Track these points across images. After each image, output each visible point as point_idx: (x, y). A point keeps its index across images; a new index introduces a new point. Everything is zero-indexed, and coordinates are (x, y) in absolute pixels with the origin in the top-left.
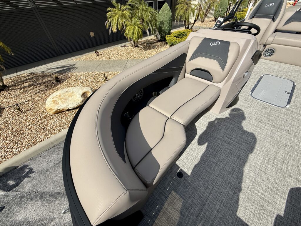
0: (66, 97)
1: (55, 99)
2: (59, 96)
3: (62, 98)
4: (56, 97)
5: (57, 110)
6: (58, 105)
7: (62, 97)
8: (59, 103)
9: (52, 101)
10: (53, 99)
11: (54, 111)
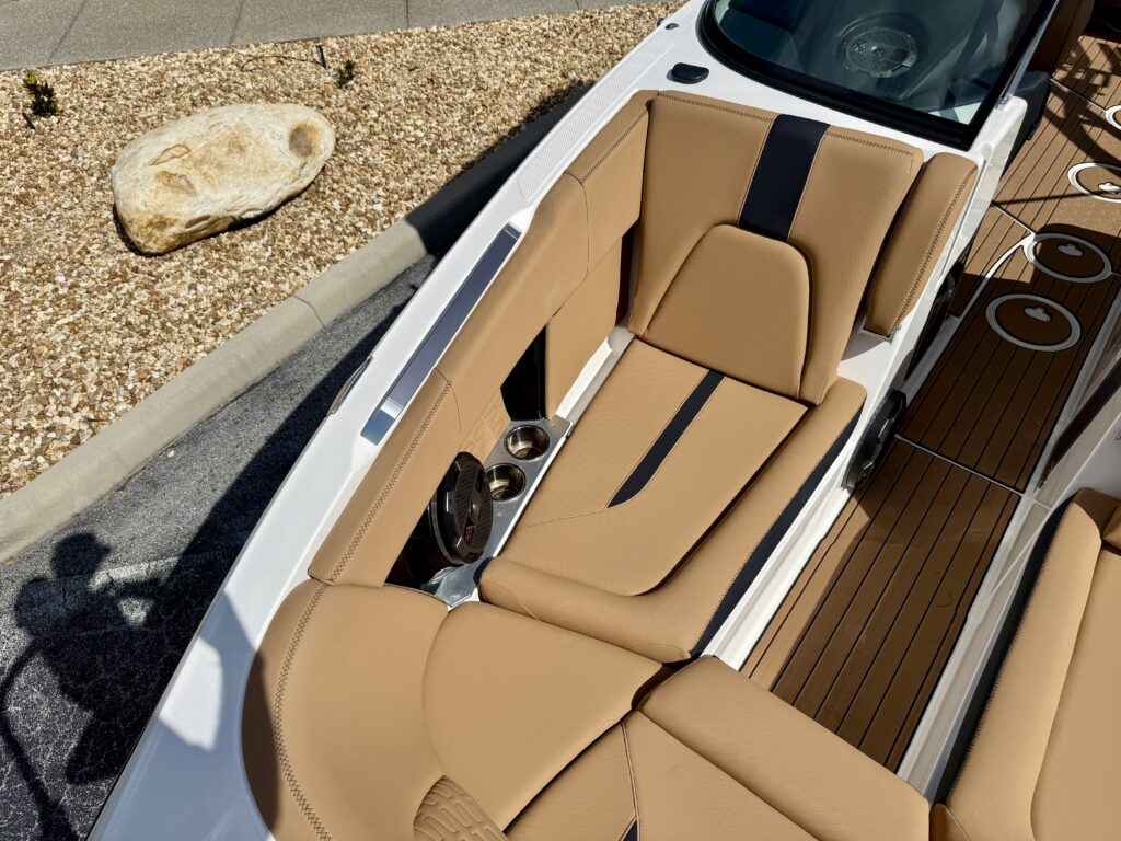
0: (219, 153)
1: (165, 167)
2: (184, 150)
3: (202, 161)
4: (168, 154)
5: (188, 226)
6: (188, 193)
7: (197, 155)
8: (191, 186)
9: (157, 177)
10: (158, 169)
11: (175, 229)
